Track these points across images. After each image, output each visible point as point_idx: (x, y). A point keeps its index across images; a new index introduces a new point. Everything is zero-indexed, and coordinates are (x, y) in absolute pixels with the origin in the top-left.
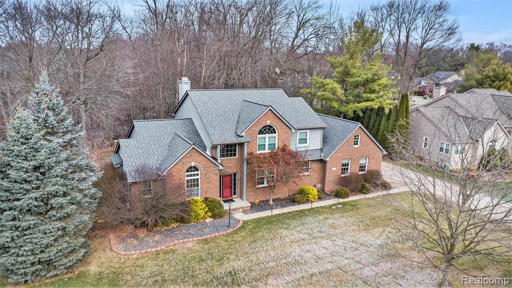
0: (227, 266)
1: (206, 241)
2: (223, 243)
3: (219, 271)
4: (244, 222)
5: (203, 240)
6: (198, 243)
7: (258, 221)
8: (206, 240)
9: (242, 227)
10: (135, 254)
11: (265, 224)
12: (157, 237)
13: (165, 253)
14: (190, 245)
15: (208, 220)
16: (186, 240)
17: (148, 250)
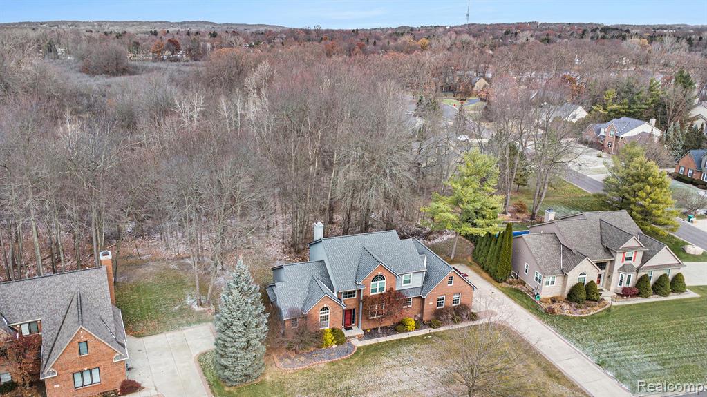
0: (345, 383)
1: (332, 364)
2: (343, 366)
3: (340, 386)
4: (359, 348)
5: (330, 362)
6: (327, 364)
7: (368, 348)
8: (332, 362)
9: (357, 353)
10: (290, 370)
11: (372, 351)
12: (302, 359)
13: (308, 370)
14: (322, 366)
15: (334, 346)
16: (320, 362)
17: (298, 368)
